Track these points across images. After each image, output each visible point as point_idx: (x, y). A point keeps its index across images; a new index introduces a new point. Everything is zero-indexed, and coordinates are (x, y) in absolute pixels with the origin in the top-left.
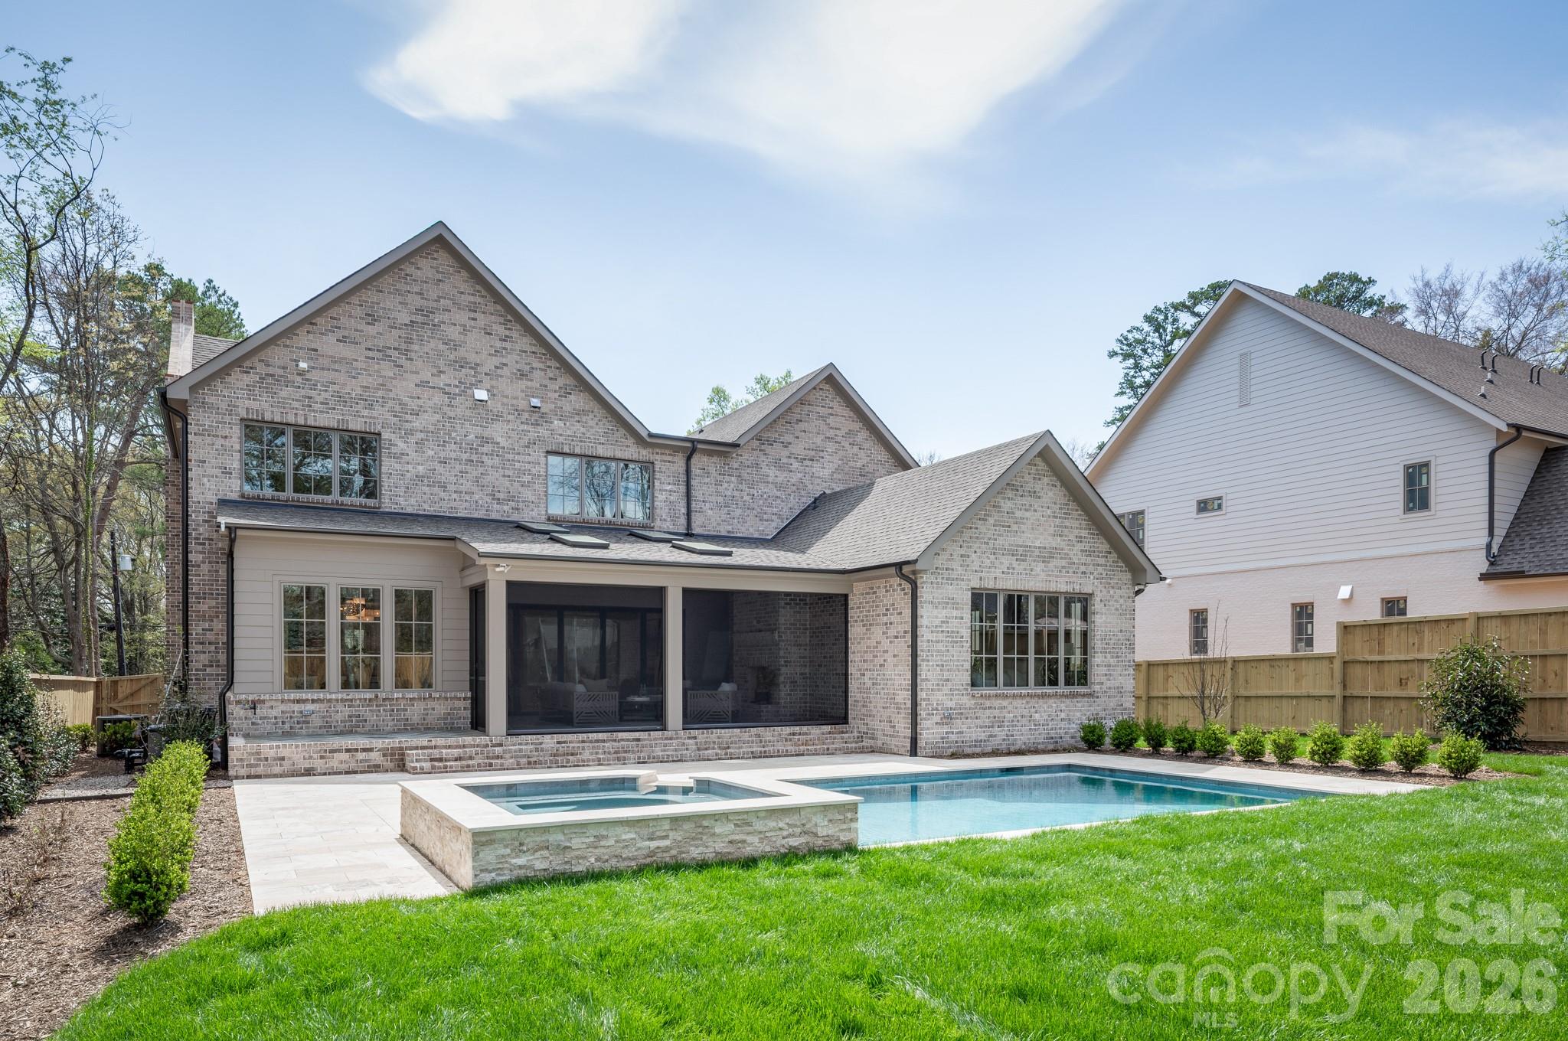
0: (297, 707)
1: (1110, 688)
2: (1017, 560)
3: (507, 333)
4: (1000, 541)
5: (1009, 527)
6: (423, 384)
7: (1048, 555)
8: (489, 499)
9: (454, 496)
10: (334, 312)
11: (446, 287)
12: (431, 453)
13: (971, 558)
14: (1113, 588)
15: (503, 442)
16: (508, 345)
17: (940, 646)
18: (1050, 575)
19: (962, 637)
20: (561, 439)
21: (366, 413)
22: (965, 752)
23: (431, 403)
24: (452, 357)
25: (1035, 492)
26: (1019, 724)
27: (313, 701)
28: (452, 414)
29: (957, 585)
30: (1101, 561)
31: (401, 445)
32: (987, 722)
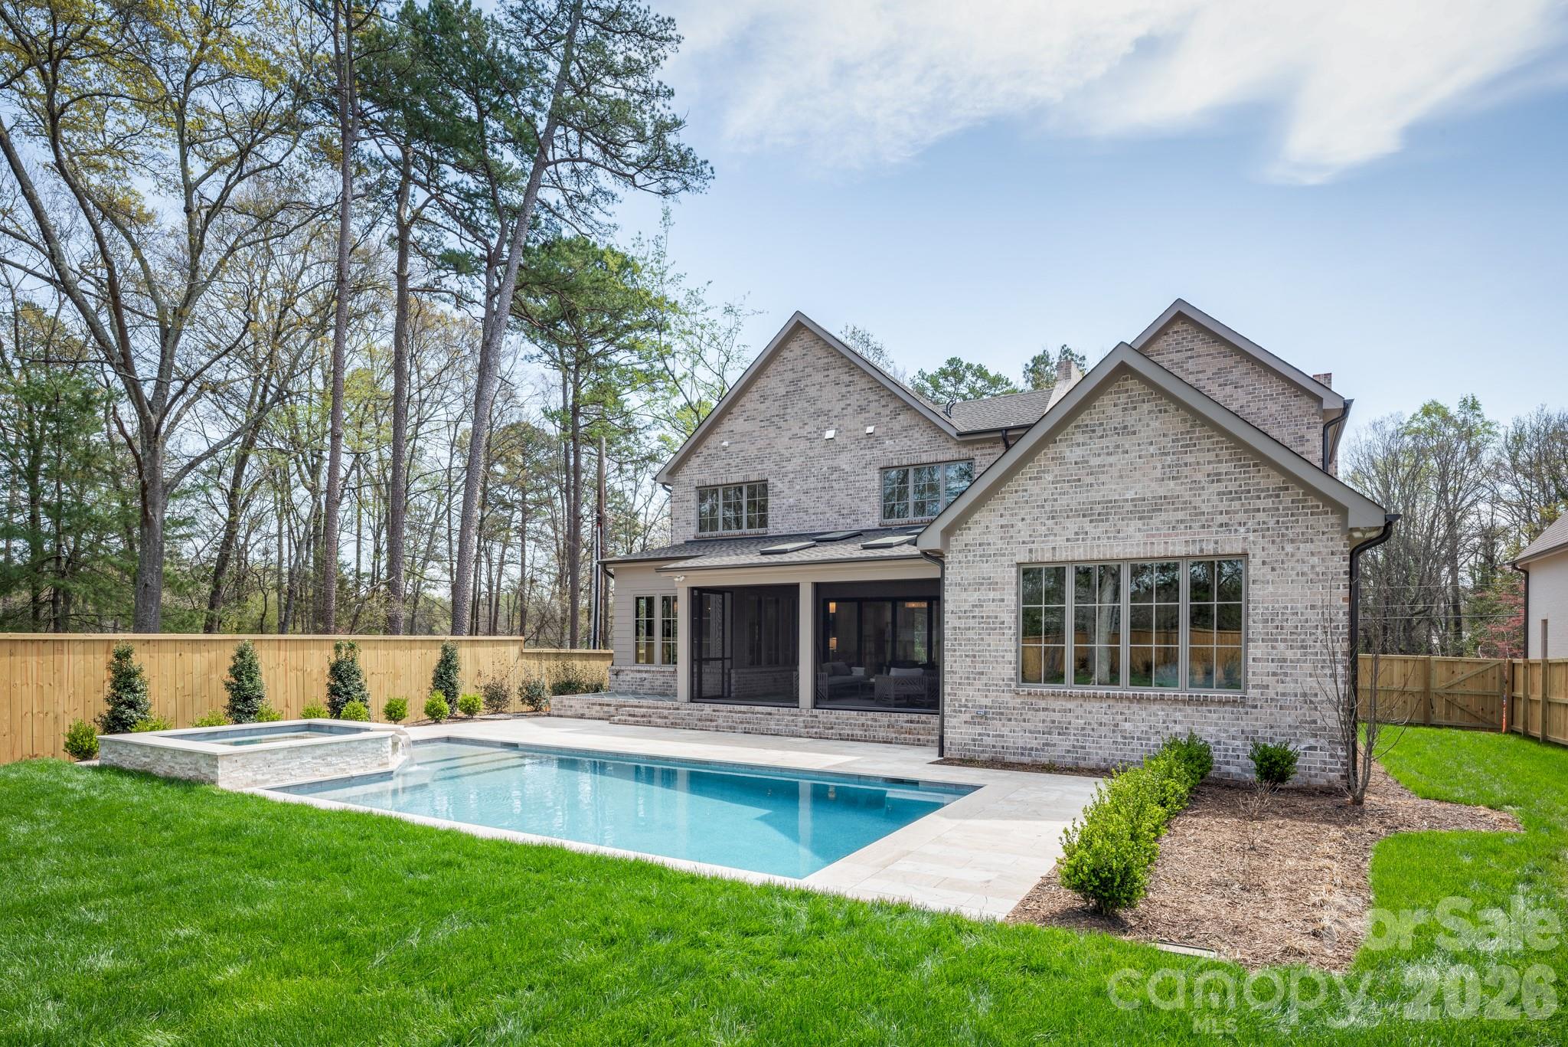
0: (638, 675)
1: (1283, 694)
2: (1091, 521)
3: (851, 379)
4: (1063, 501)
5: (1079, 480)
6: (794, 437)
7: (1146, 510)
8: (836, 516)
9: (813, 517)
10: (741, 402)
11: (809, 358)
12: (798, 487)
13: (1016, 529)
14: (1293, 541)
15: (847, 468)
16: (851, 389)
17: (971, 634)
18: (1153, 536)
19: (1003, 623)
20: (891, 455)
21: (759, 467)
22: (1007, 760)
23: (798, 450)
24: (812, 410)
25: (1125, 427)
26: (1096, 734)
27: (646, 672)
28: (812, 455)
29: (996, 561)
30: (1269, 503)
31: (780, 485)
32: (1041, 726)
